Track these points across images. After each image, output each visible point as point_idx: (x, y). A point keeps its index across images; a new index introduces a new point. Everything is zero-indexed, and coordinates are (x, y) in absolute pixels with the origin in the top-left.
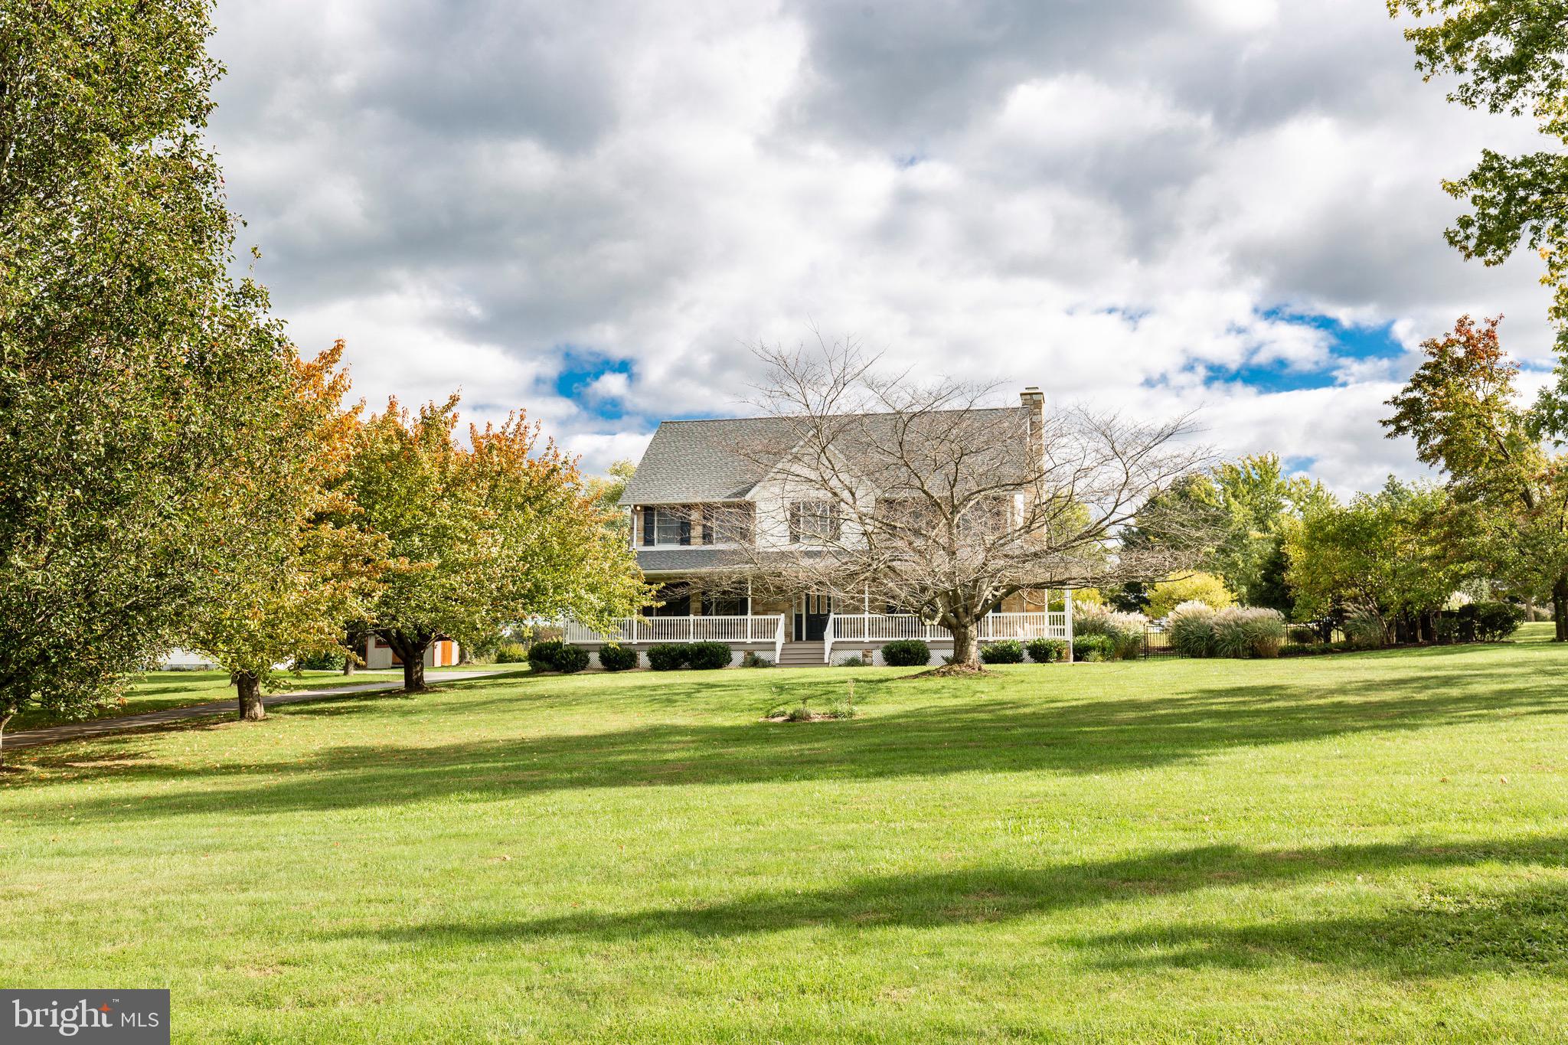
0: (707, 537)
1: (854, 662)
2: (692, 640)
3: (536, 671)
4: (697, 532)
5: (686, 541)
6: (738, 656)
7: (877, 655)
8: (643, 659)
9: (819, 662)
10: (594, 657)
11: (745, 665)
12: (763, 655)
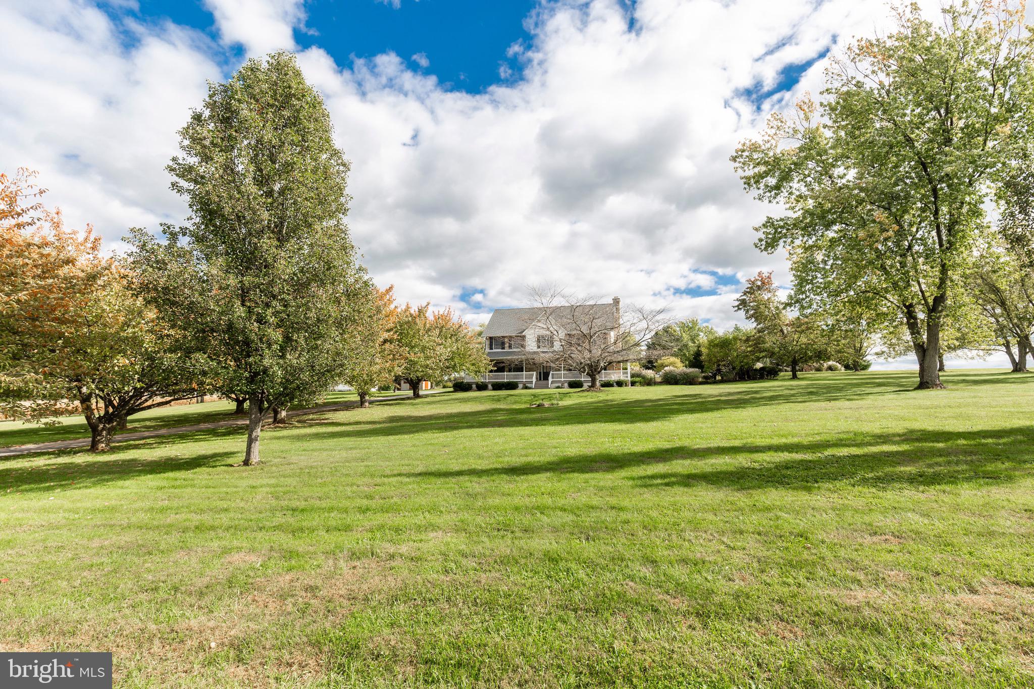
0: (510, 347)
1: (558, 387)
2: (506, 381)
3: (455, 391)
4: (507, 345)
5: (503, 348)
6: (521, 386)
7: (566, 385)
8: (490, 386)
9: (547, 387)
10: (474, 386)
11: (523, 388)
12: (529, 385)
